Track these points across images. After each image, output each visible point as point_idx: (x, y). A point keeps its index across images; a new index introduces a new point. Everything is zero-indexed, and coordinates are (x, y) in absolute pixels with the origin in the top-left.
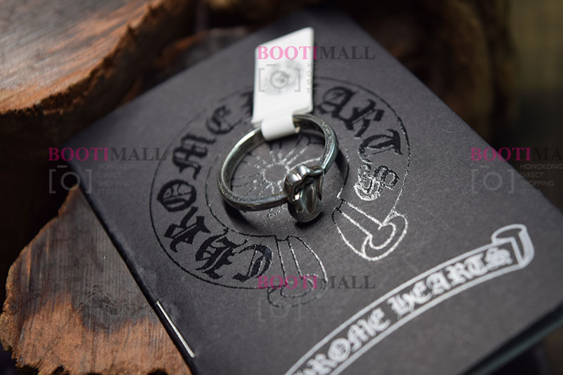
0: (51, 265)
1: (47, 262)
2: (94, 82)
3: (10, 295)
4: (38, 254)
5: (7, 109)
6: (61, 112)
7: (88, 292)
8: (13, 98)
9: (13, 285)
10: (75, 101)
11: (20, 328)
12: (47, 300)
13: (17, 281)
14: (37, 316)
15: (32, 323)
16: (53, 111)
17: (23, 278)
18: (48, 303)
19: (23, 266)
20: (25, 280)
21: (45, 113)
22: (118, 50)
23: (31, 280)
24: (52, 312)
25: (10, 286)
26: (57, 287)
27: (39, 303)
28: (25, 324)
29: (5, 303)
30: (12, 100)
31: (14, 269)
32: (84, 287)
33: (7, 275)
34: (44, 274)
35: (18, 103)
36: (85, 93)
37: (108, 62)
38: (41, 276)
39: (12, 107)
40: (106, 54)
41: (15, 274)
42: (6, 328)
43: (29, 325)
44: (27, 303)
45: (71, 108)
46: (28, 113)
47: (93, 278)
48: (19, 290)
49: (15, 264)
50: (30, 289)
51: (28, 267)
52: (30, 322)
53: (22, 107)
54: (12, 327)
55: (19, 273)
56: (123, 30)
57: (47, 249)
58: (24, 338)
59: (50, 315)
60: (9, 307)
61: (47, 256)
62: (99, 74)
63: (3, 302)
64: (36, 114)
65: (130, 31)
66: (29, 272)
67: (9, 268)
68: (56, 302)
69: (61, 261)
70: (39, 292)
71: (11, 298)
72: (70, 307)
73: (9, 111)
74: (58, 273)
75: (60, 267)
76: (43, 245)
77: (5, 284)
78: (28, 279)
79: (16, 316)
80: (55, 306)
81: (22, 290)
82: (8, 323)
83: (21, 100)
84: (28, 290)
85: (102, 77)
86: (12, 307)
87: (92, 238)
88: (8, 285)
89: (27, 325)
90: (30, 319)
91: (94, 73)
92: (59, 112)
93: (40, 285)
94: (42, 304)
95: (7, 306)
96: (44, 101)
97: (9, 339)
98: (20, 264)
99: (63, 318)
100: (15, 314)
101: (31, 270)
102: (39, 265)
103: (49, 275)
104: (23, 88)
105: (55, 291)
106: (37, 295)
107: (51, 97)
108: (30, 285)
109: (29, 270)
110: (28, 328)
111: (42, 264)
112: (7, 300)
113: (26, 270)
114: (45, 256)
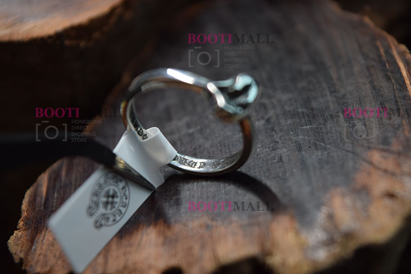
0: (66, 185)
1: (63, 184)
2: (114, 19)
3: (24, 214)
4: (54, 179)
5: (30, 37)
6: (82, 45)
9: (29, 205)
10: (95, 35)
11: (32, 241)
13: (33, 202)
15: (44, 236)
16: (74, 43)
17: (38, 199)
19: (39, 189)
20: (41, 200)
21: (67, 43)
23: (47, 199)
25: (25, 207)
28: (38, 237)
29: (20, 221)
30: (35, 29)
31: (31, 192)
33: (24, 198)
34: (59, 193)
35: (40, 31)
38: (56, 195)
39: (35, 35)
41: (31, 196)
42: (19, 242)
43: (41, 238)
44: (41, 219)
45: (91, 43)
46: (50, 40)
48: (34, 209)
49: (32, 188)
50: (44, 208)
51: (44, 189)
52: (42, 235)
53: (44, 35)
54: (24, 241)
55: (35, 194)
57: (64, 173)
58: (35, 250)
60: (23, 225)
61: (63, 179)
63: (18, 221)
64: (57, 42)
66: (44, 194)
67: (26, 192)
69: (76, 181)
70: (53, 208)
71: (26, 216)
76: (60, 170)
77: (21, 205)
78: (44, 200)
79: (30, 231)
81: (37, 209)
82: (21, 238)
83: (43, 29)
84: (42, 208)
85: (121, 16)
86: (26, 224)
88: (24, 206)
89: (40, 238)
90: (43, 232)
92: (79, 45)
93: (54, 202)
95: (21, 223)
97: (21, 251)
98: (37, 187)
100: (28, 229)
101: (47, 191)
102: (54, 187)
103: (64, 193)
106: (51, 211)
108: (45, 203)
109: (45, 191)
110: (40, 241)
111: (58, 185)
112: (22, 219)
113: (42, 192)
114: (61, 178)
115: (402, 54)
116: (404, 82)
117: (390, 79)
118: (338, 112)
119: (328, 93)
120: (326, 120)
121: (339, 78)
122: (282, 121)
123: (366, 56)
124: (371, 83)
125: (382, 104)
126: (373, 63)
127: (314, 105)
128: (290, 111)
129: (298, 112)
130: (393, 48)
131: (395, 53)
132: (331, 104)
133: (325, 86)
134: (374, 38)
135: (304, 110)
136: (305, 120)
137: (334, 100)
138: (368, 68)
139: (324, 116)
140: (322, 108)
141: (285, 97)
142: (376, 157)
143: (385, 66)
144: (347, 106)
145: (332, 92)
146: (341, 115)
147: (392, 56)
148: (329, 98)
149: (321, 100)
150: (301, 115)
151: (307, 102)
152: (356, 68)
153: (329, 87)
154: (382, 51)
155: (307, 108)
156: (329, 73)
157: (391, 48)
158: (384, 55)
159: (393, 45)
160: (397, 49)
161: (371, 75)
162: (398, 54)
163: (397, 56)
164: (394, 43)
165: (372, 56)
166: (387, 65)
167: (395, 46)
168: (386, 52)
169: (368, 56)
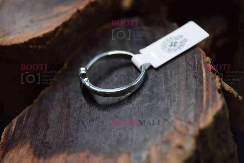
0: (24, 126)
1: (23, 125)
2: (57, 34)
4: (20, 122)
5: (11, 44)
6: (40, 47)
7: (40, 138)
8: (15, 39)
9: (5, 136)
10: (47, 43)
11: (3, 156)
12: (19, 143)
13: (7, 134)
14: (12, 151)
15: (9, 154)
16: (35, 47)
17: (10, 132)
18: (19, 144)
19: (11, 127)
20: (11, 133)
21: (31, 47)
22: (71, 20)
23: (14, 133)
24: (20, 148)
26: (25, 137)
27: (15, 144)
28: (6, 154)
31: (7, 129)
32: (38, 136)
33: (3, 131)
34: (20, 130)
35: (17, 41)
36: (52, 39)
37: (65, 25)
39: (14, 43)
40: (64, 20)
41: (7, 131)
43: (7, 156)
44: (9, 145)
45: (45, 47)
46: (21, 46)
47: (43, 132)
48: (7, 138)
49: (8, 126)
51: (14, 128)
52: (8, 154)
53: (19, 42)
55: (9, 130)
56: (74, 11)
57: (25, 119)
59: (19, 150)
62: (60, 29)
64: (26, 47)
65: (78, 11)
66: (13, 130)
67: (5, 128)
68: (23, 144)
69: (30, 124)
70: (16, 139)
71: (2, 142)
72: (29, 146)
74: (27, 130)
75: (29, 127)
76: (23, 117)
78: (12, 133)
79: (3, 151)
80: (22, 145)
81: (8, 138)
83: (19, 39)
84: (11, 138)
85: (62, 32)
86: (2, 146)
87: (47, 113)
88: (2, 137)
89: (7, 155)
90: (9, 152)
91: (57, 29)
92: (38, 48)
93: (17, 136)
94: (17, 145)
96: (30, 40)
98: (11, 126)
99: (25, 151)
100: (2, 149)
101: (15, 129)
102: (19, 127)
105: (24, 139)
106: (15, 141)
107: (34, 39)
108: (13, 136)
109: (14, 129)
111: (21, 126)
113: (12, 129)
114: (23, 122)
115: (206, 63)
116: (203, 80)
117: (196, 78)
118: (165, 96)
121: (171, 75)
124: (186, 79)
125: (188, 93)
126: (191, 68)
127: (155, 90)
128: (142, 93)
129: (146, 94)
130: (202, 59)
131: (202, 62)
132: (163, 91)
134: (194, 53)
136: (148, 99)
138: (187, 71)
139: (158, 98)
142: (178, 124)
143: (195, 70)
144: (171, 93)
145: (165, 83)
147: (201, 64)
148: (163, 87)
149: (159, 88)
151: (152, 88)
152: (181, 70)
153: (165, 81)
154: (196, 61)
155: (151, 92)
156: (167, 72)
157: (201, 59)
158: (196, 63)
159: (202, 58)
160: (204, 60)
161: (187, 75)
162: (204, 63)
163: (203, 65)
164: (203, 57)
165: (190, 63)
166: (197, 69)
167: (203, 58)
168: (198, 61)
169: (188, 63)
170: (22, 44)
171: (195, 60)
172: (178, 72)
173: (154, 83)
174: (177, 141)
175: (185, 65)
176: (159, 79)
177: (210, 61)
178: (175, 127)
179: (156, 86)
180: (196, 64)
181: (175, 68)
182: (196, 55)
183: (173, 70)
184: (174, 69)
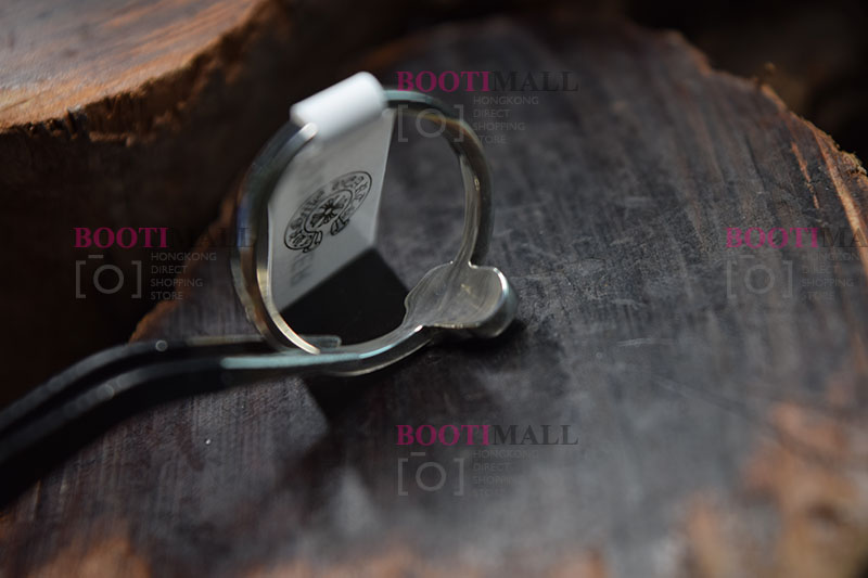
0: (89, 465)
2: (201, 83)
5: (12, 123)
6: (129, 141)
7: (166, 511)
8: (27, 104)
10: (159, 120)
12: (72, 536)
16: (112, 137)
18: (74, 540)
21: (94, 137)
22: (251, 26)
23: (42, 497)
24: (81, 559)
26: (96, 509)
27: (53, 542)
30: (22, 107)
32: (158, 503)
34: (71, 483)
35: (34, 113)
36: (182, 106)
37: (231, 45)
38: (64, 487)
39: (22, 120)
40: (227, 27)
45: (152, 137)
46: (57, 132)
47: (179, 484)
48: (13, 519)
50: (36, 517)
53: (43, 118)
59: (75, 566)
62: (212, 65)
64: (73, 137)
68: (93, 538)
69: (111, 455)
70: (56, 520)
73: (13, 127)
74: (102, 479)
75: (109, 467)
81: (19, 519)
83: (42, 107)
85: (217, 75)
91: (200, 61)
92: (125, 140)
93: (59, 505)
96: (91, 108)
99: (106, 570)
103: (82, 484)
104: (49, 87)
105: (92, 517)
106: (52, 527)
107: (108, 103)
108: (39, 507)
115: (849, 176)
118: (704, 309)
119: (683, 264)
120: (677, 327)
121: (707, 228)
122: (578, 326)
123: (767, 179)
126: (787, 196)
127: (651, 289)
128: (595, 303)
129: (614, 307)
130: (829, 161)
131: (833, 172)
132: (689, 291)
133: (675, 245)
134: (786, 137)
135: (629, 302)
136: (630, 327)
137: (696, 278)
138: (773, 207)
139: (673, 317)
140: (668, 297)
141: (586, 269)
142: (793, 419)
143: (811, 202)
145: (690, 261)
146: (711, 315)
147: (828, 181)
148: (684, 275)
149: (667, 280)
150: (622, 313)
151: (635, 282)
152: (747, 207)
153: (685, 249)
154: (803, 168)
155: (635, 297)
156: (685, 216)
157: (824, 162)
158: (808, 177)
159: (826, 156)
160: (836, 163)
161: (778, 223)
162: (840, 175)
163: (837, 182)
164: (830, 150)
165: (780, 179)
166: (816, 201)
167: (833, 156)
168: (813, 170)
169: (772, 180)
170: (56, 124)
171: (798, 166)
172: (737, 214)
173: (639, 261)
174: (803, 488)
175: (761, 188)
176: (656, 246)
177: (861, 169)
178: (780, 434)
179: (653, 274)
180: (804, 179)
181: (716, 200)
182: (795, 148)
183: (711, 207)
184: (713, 204)
